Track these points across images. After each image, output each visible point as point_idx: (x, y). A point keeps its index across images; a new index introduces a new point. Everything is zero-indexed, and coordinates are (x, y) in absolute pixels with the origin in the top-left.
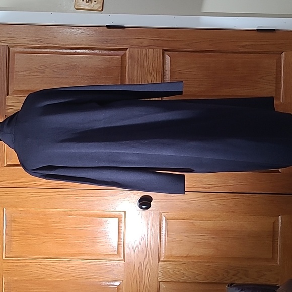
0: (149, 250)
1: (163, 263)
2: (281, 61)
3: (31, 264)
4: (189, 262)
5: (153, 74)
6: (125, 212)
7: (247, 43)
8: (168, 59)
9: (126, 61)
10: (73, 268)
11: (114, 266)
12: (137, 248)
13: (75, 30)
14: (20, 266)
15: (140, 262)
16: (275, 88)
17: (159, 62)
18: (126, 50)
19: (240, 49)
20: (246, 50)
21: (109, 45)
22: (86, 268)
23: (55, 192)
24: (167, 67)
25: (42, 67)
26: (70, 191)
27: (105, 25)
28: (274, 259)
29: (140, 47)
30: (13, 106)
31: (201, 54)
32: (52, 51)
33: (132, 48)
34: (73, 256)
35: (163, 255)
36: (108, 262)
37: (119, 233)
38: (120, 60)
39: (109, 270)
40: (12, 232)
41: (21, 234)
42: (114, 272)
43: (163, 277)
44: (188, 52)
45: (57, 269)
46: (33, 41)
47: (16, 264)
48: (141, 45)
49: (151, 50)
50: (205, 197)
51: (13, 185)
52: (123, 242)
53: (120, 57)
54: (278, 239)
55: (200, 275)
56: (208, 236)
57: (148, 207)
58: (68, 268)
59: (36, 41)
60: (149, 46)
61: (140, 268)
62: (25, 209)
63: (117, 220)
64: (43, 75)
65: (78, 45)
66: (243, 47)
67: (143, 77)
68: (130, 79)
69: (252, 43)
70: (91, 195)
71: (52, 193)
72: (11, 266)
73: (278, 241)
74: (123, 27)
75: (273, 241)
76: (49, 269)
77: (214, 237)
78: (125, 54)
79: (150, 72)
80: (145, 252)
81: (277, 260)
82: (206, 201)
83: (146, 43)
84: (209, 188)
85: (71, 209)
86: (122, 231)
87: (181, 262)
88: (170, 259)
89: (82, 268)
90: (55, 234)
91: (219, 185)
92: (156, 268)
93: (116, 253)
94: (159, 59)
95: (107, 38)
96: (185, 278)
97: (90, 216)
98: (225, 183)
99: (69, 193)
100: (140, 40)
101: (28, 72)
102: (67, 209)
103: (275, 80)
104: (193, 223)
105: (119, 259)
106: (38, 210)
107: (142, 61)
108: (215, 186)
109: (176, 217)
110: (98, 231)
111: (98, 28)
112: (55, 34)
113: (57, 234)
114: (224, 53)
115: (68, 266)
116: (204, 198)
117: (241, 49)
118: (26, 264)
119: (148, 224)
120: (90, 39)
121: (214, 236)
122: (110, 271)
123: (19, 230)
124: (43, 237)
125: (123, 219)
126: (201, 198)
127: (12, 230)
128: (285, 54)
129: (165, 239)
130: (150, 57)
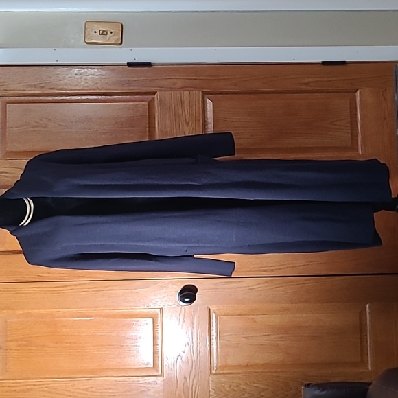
0: (195, 358)
1: (215, 377)
2: (356, 101)
3: (34, 387)
4: (250, 373)
5: (190, 123)
6: (161, 309)
7: (311, 80)
8: (209, 104)
9: (154, 108)
10: (93, 390)
11: (149, 383)
12: (180, 358)
13: (86, 70)
14: (21, 391)
15: (185, 377)
16: (350, 135)
17: (199, 108)
18: (154, 94)
19: (302, 87)
20: (310, 88)
21: (131, 88)
22: (110, 389)
23: (66, 286)
24: (210, 114)
25: (44, 120)
26: (85, 284)
27: (126, 63)
28: (363, 362)
29: (172, 89)
30: (6, 173)
31: (252, 96)
32: (57, 98)
33: (161, 90)
34: (93, 373)
35: (215, 365)
36: (141, 379)
37: (155, 338)
38: (147, 107)
39: (143, 389)
40: (8, 343)
41: (19, 346)
42: (149, 393)
43: (215, 395)
44: (236, 93)
45: (71, 392)
46: (30, 86)
47: (14, 389)
48: (173, 86)
49: (186, 93)
50: (267, 282)
51: (8, 279)
52: (160, 351)
53: (147, 103)
54: (366, 335)
55: (267, 389)
56: (275, 336)
57: (193, 299)
58: (86, 390)
59: (35, 86)
60: (183, 88)
61: (185, 385)
62: (25, 311)
63: (150, 320)
64: (45, 129)
65: (91, 89)
66: (306, 84)
67: (178, 128)
68: (161, 131)
69: (318, 79)
70: (115, 288)
71: (62, 287)
72: (7, 391)
73: (367, 338)
74: (149, 65)
75: (360, 338)
76: (59, 392)
77: (282, 338)
78: (154, 99)
79: (187, 121)
80: (190, 362)
81: (368, 363)
82: (268, 288)
83: (180, 84)
84: (272, 270)
85: (88, 307)
86: (159, 335)
87: (240, 373)
88: (225, 370)
89: (106, 389)
90: (67, 343)
91: (285, 266)
92: (207, 384)
93: (152, 366)
94: (198, 103)
95: (129, 79)
96: (247, 395)
97: (114, 316)
98: (292, 264)
99: (85, 286)
100: (172, 80)
101: (25, 127)
102: (83, 308)
103: (349, 125)
104: (253, 319)
105: (156, 374)
106: (42, 311)
107: (176, 107)
108: (280, 267)
109: (230, 312)
110: (127, 336)
111: (116, 67)
112: (60, 76)
113: (70, 343)
114: (282, 93)
115: (87, 387)
116: (266, 285)
117: (304, 88)
118: (29, 387)
119: (193, 323)
120: (106, 82)
121: (282, 335)
122: (144, 391)
123: (16, 340)
124: (50, 349)
125: (159, 319)
126: (262, 285)
127: (7, 341)
128: (360, 92)
129: (217, 343)
130: (185, 102)
